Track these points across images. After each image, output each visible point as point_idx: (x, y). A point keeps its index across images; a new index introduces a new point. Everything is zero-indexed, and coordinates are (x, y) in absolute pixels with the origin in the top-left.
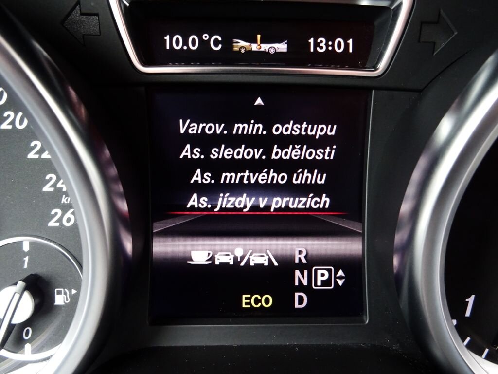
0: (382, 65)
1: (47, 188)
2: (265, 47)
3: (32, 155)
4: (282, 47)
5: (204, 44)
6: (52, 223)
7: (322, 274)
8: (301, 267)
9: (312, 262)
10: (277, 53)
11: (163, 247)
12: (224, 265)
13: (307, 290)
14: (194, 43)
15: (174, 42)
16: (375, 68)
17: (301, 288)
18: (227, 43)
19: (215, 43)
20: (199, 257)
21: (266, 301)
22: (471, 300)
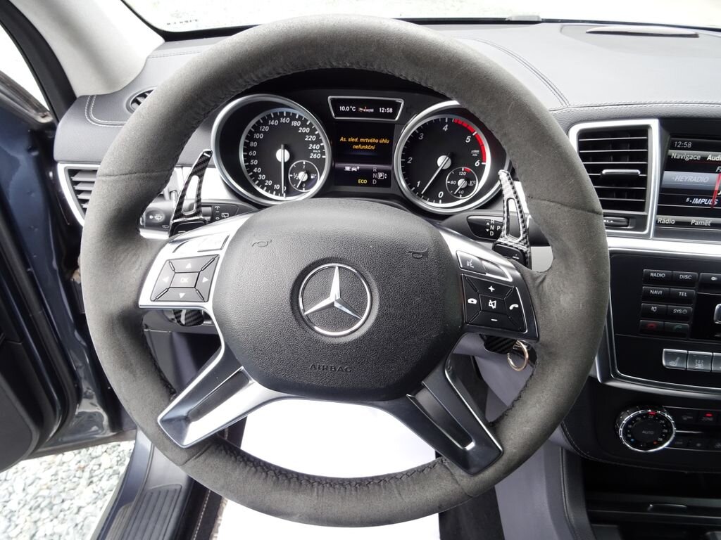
0: (397, 119)
1: (310, 148)
2: (367, 110)
3: (306, 139)
4: (372, 110)
5: (351, 109)
6: (311, 157)
7: (381, 175)
8: (375, 173)
9: (379, 171)
10: (371, 112)
11: (339, 165)
12: (354, 171)
13: (377, 179)
14: (348, 109)
15: (342, 108)
16: (395, 119)
17: (375, 178)
18: (357, 109)
19: (353, 109)
20: (348, 169)
21: (365, 181)
22: (419, 182)
